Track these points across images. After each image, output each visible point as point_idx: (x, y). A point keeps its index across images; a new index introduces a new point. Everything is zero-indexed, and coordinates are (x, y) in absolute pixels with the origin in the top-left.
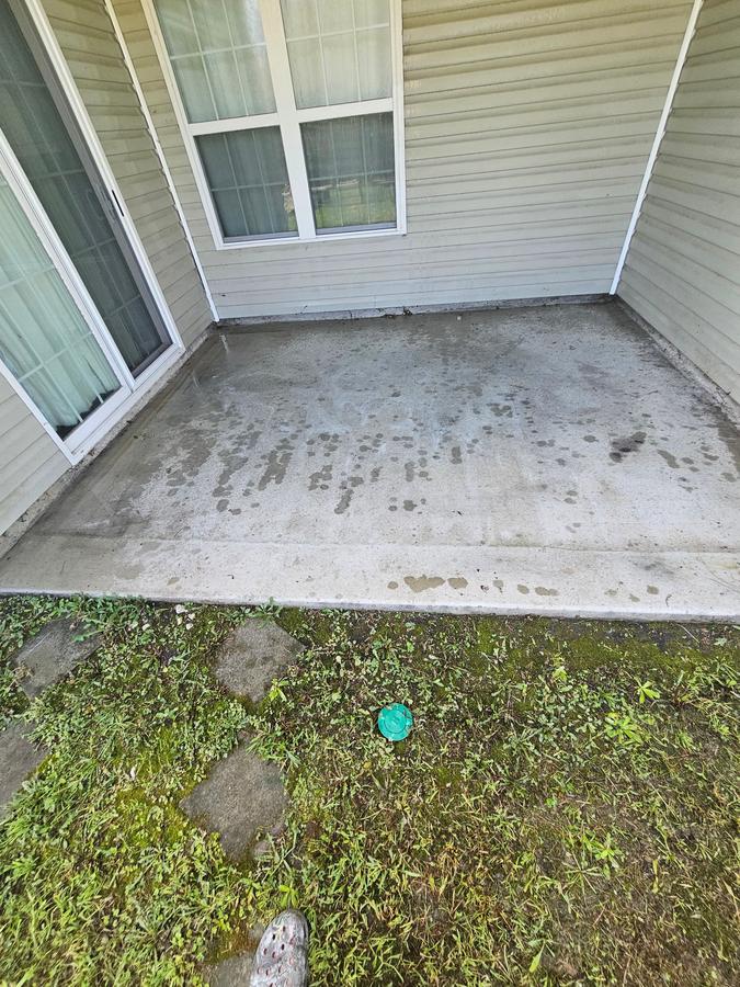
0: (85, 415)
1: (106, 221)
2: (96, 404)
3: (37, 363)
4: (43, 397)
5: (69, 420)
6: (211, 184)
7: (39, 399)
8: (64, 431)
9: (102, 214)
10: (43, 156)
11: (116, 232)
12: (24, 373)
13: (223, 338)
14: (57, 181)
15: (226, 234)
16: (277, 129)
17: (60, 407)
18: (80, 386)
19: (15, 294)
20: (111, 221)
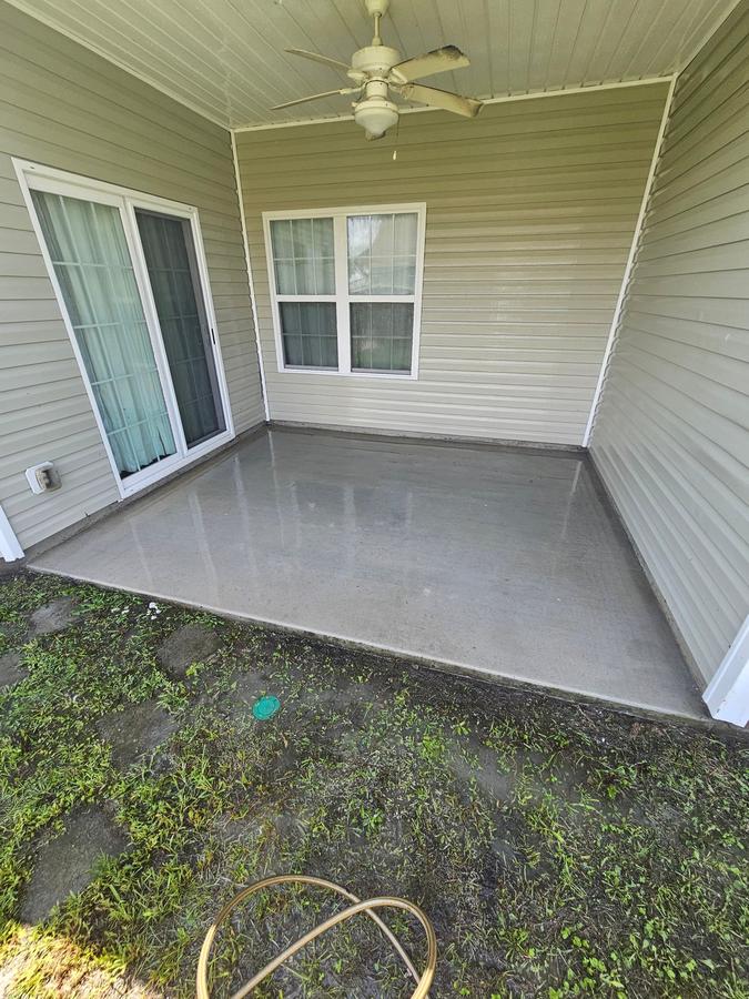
0: (143, 467)
1: (203, 345)
2: (155, 461)
3: (124, 426)
4: (120, 448)
5: (132, 467)
6: (284, 330)
7: (117, 450)
8: (125, 474)
9: (201, 341)
10: (174, 303)
11: (207, 352)
12: (113, 429)
13: (270, 433)
14: (178, 321)
15: (288, 361)
16: (334, 304)
17: (128, 457)
18: (148, 447)
19: (126, 382)
20: (206, 345)
